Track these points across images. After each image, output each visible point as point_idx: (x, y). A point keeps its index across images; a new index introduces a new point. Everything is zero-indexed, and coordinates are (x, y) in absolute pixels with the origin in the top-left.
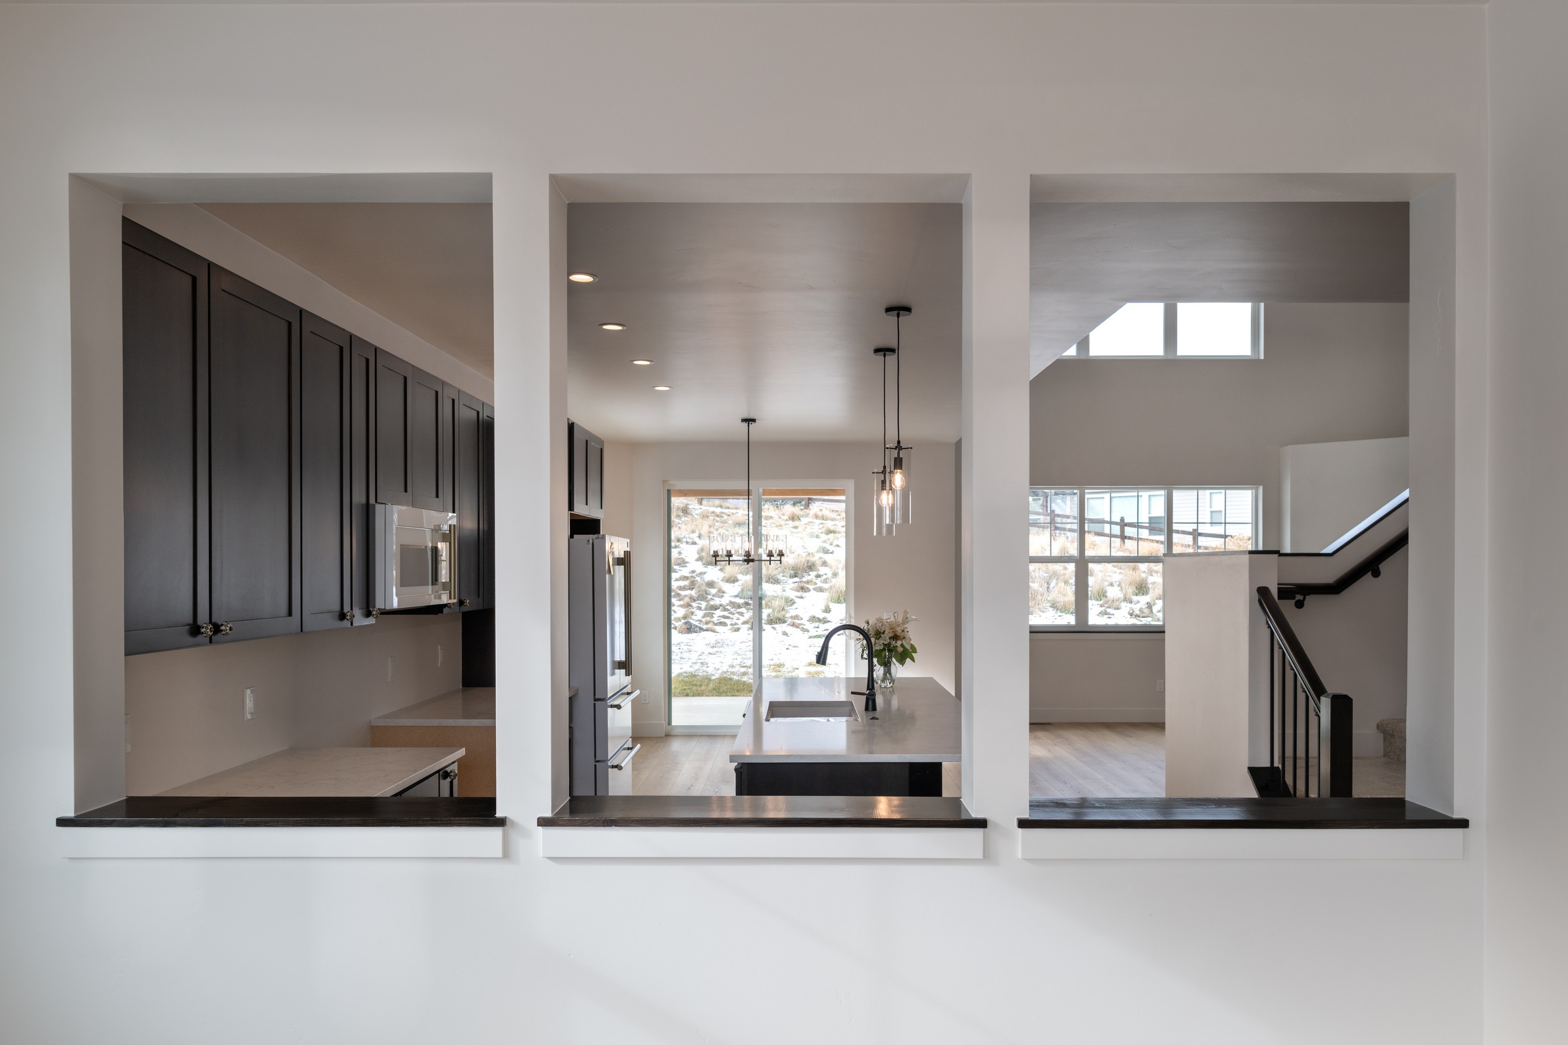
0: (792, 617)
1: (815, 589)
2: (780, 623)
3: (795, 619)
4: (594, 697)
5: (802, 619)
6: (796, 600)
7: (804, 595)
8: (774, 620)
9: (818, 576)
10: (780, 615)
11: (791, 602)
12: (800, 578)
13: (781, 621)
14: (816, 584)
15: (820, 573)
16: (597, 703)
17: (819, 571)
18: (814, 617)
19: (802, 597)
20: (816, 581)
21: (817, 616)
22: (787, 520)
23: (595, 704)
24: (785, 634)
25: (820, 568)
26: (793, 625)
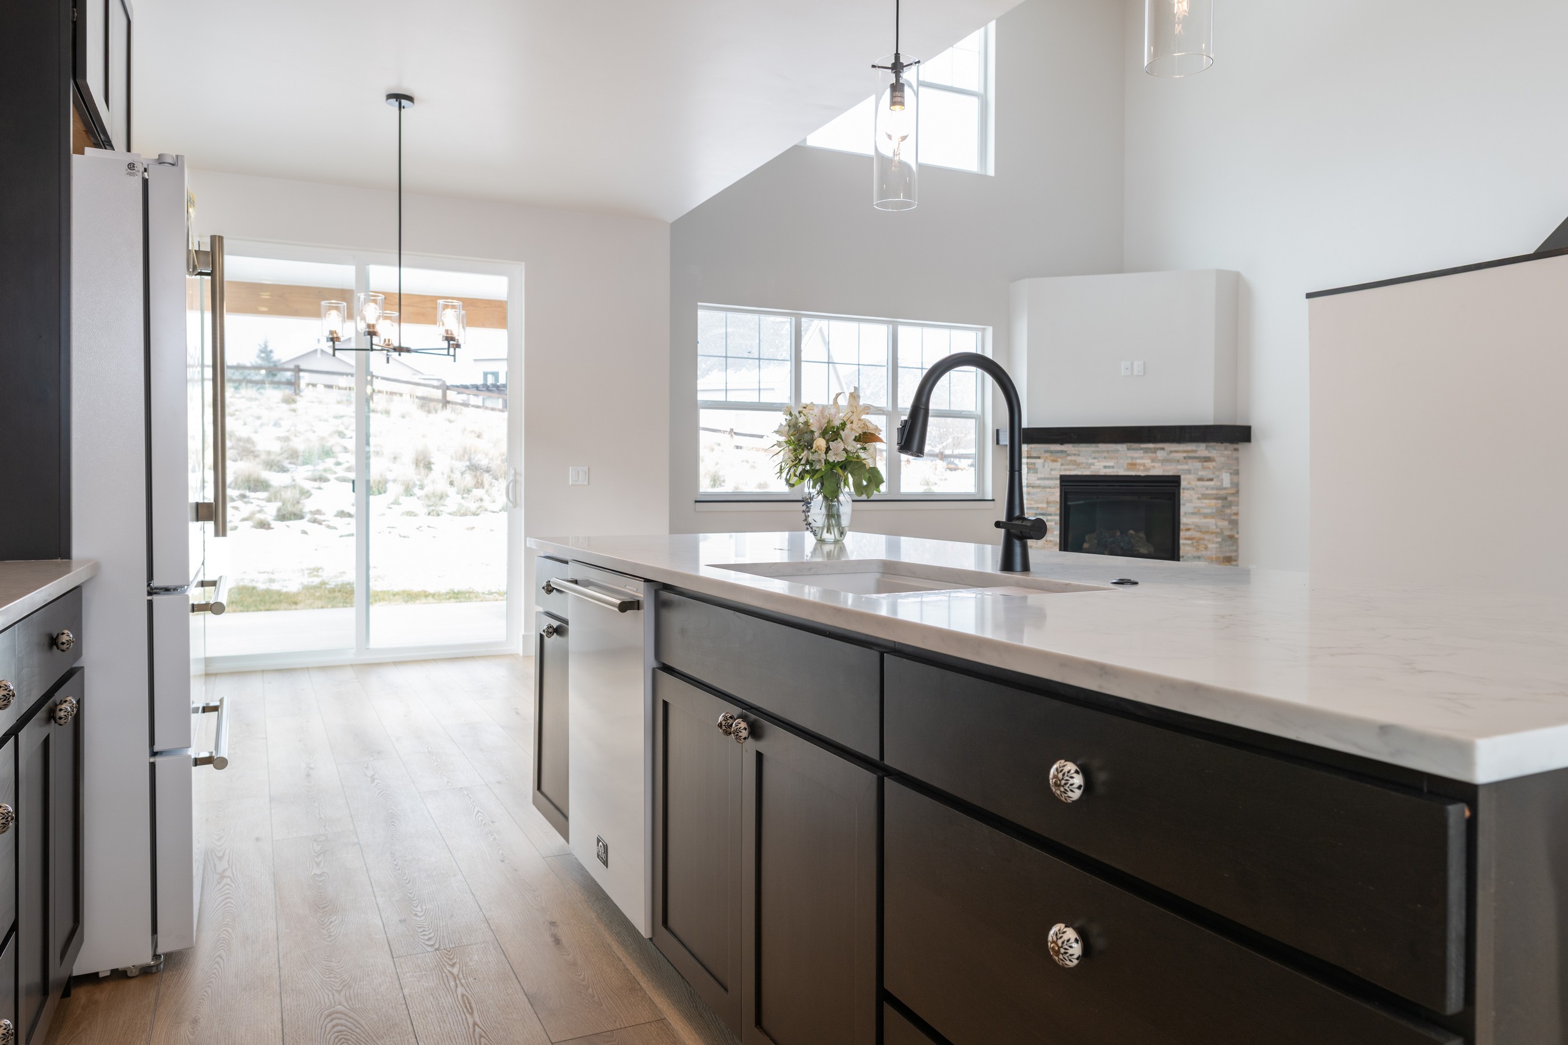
0: (311, 512)
1: (337, 479)
2: (295, 519)
3: (315, 514)
4: (149, 585)
5: (324, 514)
6: (313, 491)
7: (323, 485)
8: (287, 515)
9: (338, 464)
10: (295, 510)
11: (306, 494)
12: (315, 466)
13: (299, 516)
14: (335, 473)
15: (340, 460)
16: (156, 598)
17: (337, 458)
18: (342, 512)
19: (320, 488)
20: (336, 470)
21: (346, 510)
22: (278, 403)
23: (150, 603)
24: (304, 532)
25: (340, 455)
26: (315, 521)
